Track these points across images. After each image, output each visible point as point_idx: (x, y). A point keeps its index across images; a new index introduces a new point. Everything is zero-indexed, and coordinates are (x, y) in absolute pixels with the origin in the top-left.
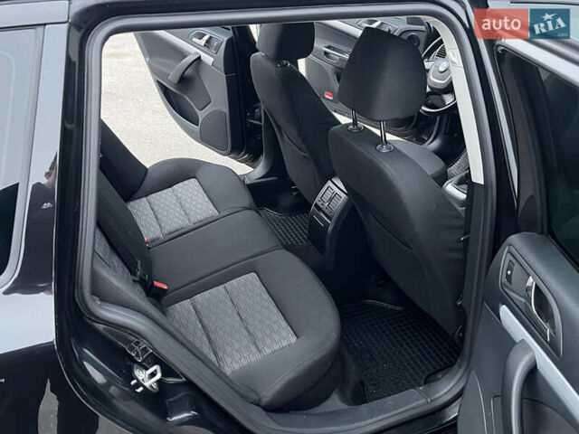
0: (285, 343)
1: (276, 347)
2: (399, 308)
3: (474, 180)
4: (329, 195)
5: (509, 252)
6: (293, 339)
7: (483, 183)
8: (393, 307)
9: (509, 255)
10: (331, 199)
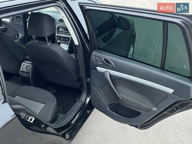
0: (42, 107)
1: (41, 109)
2: (56, 91)
3: (76, 44)
4: (25, 67)
5: (94, 55)
6: (44, 105)
7: (78, 44)
8: (54, 91)
9: (94, 56)
10: (26, 67)
